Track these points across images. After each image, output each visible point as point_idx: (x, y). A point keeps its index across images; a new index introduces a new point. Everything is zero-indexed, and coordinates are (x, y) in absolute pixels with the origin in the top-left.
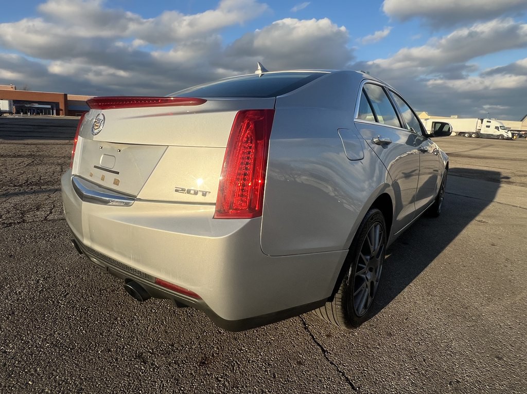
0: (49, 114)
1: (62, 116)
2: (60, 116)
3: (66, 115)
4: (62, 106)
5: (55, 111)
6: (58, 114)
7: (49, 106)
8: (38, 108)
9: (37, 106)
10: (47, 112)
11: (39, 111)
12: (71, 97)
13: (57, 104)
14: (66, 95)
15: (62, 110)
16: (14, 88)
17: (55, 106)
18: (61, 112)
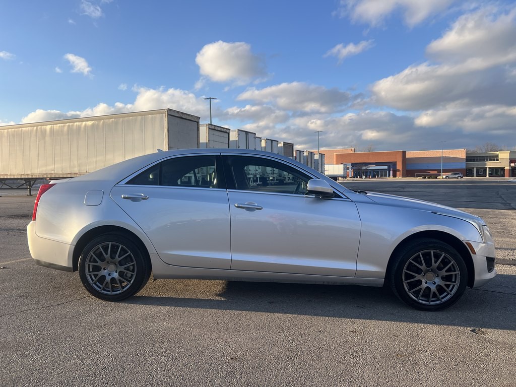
0: (386, 176)
1: (399, 178)
2: (397, 178)
3: (403, 176)
4: (399, 166)
5: (391, 172)
6: (395, 176)
7: (386, 167)
8: (374, 170)
9: (373, 167)
10: (383, 173)
11: (375, 173)
12: (410, 154)
13: (395, 164)
14: (404, 153)
15: (399, 171)
16: (353, 150)
17: (392, 166)
18: (398, 173)
